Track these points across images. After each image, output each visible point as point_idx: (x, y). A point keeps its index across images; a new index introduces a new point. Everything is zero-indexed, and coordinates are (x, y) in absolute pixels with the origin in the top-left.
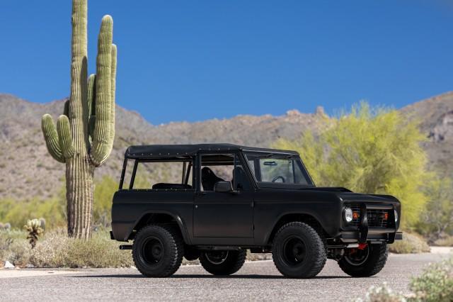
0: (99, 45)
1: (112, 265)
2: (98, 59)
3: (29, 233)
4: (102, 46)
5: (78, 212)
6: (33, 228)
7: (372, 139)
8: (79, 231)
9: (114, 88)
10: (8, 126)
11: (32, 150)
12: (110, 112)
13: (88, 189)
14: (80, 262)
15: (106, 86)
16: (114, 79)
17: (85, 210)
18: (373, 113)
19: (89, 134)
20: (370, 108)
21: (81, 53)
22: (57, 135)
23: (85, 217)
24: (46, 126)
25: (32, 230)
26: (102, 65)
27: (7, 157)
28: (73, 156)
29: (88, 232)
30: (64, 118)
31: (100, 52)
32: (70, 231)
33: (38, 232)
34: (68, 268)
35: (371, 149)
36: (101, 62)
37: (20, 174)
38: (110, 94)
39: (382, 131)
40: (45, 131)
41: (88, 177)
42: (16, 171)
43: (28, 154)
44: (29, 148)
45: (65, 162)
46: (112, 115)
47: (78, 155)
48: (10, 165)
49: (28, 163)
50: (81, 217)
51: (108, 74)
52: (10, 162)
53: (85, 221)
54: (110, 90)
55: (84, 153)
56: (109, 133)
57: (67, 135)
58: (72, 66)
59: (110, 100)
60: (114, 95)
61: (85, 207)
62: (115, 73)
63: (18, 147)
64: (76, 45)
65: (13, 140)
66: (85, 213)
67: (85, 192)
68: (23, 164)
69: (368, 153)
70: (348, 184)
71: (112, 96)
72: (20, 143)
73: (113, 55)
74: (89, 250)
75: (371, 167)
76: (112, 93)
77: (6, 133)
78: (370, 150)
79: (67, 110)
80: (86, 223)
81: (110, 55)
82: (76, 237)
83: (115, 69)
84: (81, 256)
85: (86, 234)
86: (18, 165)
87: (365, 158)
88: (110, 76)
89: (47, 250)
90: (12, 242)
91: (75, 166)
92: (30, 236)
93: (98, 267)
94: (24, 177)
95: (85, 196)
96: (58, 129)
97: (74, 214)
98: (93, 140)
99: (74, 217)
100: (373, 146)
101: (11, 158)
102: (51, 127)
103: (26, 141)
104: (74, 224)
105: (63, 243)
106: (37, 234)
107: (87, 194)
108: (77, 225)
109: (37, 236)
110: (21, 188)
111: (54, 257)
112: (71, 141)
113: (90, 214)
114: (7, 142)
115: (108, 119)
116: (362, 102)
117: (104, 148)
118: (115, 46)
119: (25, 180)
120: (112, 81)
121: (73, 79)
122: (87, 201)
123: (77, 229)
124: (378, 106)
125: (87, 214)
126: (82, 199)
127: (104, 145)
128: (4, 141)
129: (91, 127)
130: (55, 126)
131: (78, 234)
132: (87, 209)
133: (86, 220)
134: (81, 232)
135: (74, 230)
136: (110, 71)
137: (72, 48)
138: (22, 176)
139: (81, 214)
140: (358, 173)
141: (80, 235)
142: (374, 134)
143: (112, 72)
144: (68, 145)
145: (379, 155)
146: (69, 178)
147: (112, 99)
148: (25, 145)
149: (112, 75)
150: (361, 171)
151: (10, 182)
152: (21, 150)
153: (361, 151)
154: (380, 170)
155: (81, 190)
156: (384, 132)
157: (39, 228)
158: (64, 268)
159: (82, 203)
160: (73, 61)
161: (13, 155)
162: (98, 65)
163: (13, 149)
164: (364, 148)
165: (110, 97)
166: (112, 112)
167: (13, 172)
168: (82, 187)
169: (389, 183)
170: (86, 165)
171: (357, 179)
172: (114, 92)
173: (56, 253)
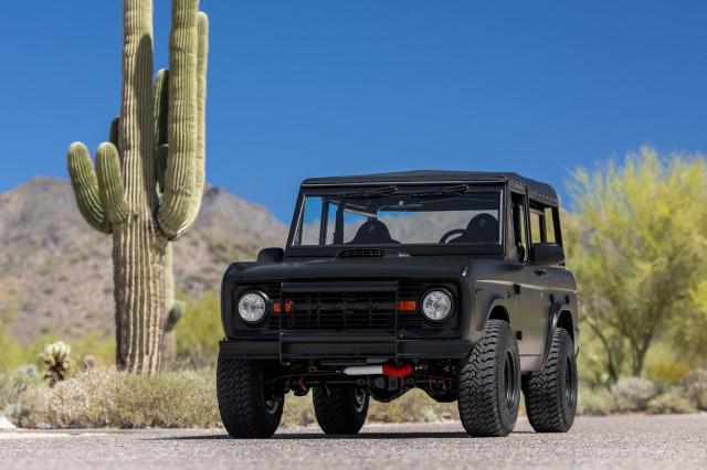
0: (174, 11)
1: (198, 424)
2: (172, 39)
3: (47, 367)
4: (181, 13)
5: (135, 325)
6: (56, 357)
7: (663, 211)
8: (137, 360)
9: (204, 94)
10: (58, 228)
11: (96, 267)
12: (195, 136)
13: (154, 282)
14: (139, 418)
15: (188, 88)
16: (204, 78)
17: (148, 321)
18: (666, 165)
19: (156, 178)
20: (660, 158)
21: (142, 27)
22: (96, 181)
23: (148, 336)
24: (75, 164)
25: (54, 363)
26: (179, 50)
27: (57, 276)
28: (125, 221)
29: (154, 362)
30: (108, 147)
31: (176, 24)
32: (121, 360)
33: (65, 365)
34: (116, 429)
35: (665, 229)
36: (179, 44)
37: (76, 304)
38: (195, 103)
39: (682, 197)
40: (73, 174)
41: (153, 257)
42: (71, 299)
43: (89, 272)
44: (91, 262)
45: (110, 232)
46: (199, 145)
47: (135, 217)
48: (61, 290)
49: (89, 286)
50: (141, 334)
51: (191, 65)
52: (62, 285)
53: (148, 341)
54: (195, 96)
55: (147, 215)
56: (194, 177)
57: (114, 181)
58: (124, 51)
59: (195, 115)
60: (203, 107)
61: (149, 315)
62: (205, 66)
63: (74, 262)
64: (131, 14)
65: (66, 250)
66: (148, 327)
67: (149, 288)
68: (82, 288)
69: (659, 237)
70: (623, 291)
71: (199, 109)
72: (76, 256)
73: (201, 32)
74: (155, 395)
75: (665, 260)
76: (199, 103)
77: (56, 240)
78: (662, 229)
79: (116, 135)
80: (151, 344)
81: (195, 31)
82: (130, 371)
83: (205, 60)
84: (140, 405)
85: (150, 366)
86: (74, 290)
87: (654, 245)
88: (194, 69)
89: (74, 394)
90: (25, 389)
91: (131, 239)
92: (49, 374)
93: (170, 427)
94: (84, 308)
95: (149, 294)
96: (98, 168)
97: (128, 330)
98: (162, 191)
99: (128, 334)
100: (667, 222)
101: (63, 279)
102: (85, 167)
103: (86, 251)
104: (128, 347)
105: (104, 382)
106: (64, 370)
107: (152, 291)
108: (134, 350)
109: (62, 373)
110: (78, 325)
111: (87, 407)
112: (121, 192)
113: (157, 328)
114: (58, 253)
115: (191, 150)
116: (644, 150)
117: (185, 205)
118: (204, 15)
119: (84, 313)
120: (199, 80)
121: (126, 78)
122: (153, 304)
123: (133, 356)
124: (673, 154)
125: (152, 328)
126: (142, 301)
127: (184, 198)
128: (52, 252)
129: (160, 166)
130: (92, 165)
131: (136, 366)
132: (152, 318)
133: (151, 339)
134: (141, 360)
135: (128, 360)
136: (195, 61)
137: (126, 20)
138: (80, 307)
139: (142, 328)
140: (641, 271)
141: (140, 367)
142: (669, 203)
143: (200, 63)
144: (117, 199)
145: (679, 239)
146: (119, 261)
147: (199, 115)
148: (85, 258)
149: (199, 70)
150: (646, 268)
151: (61, 317)
152: (80, 266)
153: (646, 232)
154: (681, 267)
155: (142, 283)
156: (687, 199)
157: (67, 358)
158: (107, 429)
159: (142, 307)
160: (126, 42)
161: (65, 274)
162: (173, 49)
163: (65, 264)
164: (651, 228)
165: (195, 110)
166: (199, 138)
167: (66, 301)
168: (142, 278)
169: (695, 289)
170: (151, 237)
171: (639, 280)
172: (203, 101)
173: (92, 401)
